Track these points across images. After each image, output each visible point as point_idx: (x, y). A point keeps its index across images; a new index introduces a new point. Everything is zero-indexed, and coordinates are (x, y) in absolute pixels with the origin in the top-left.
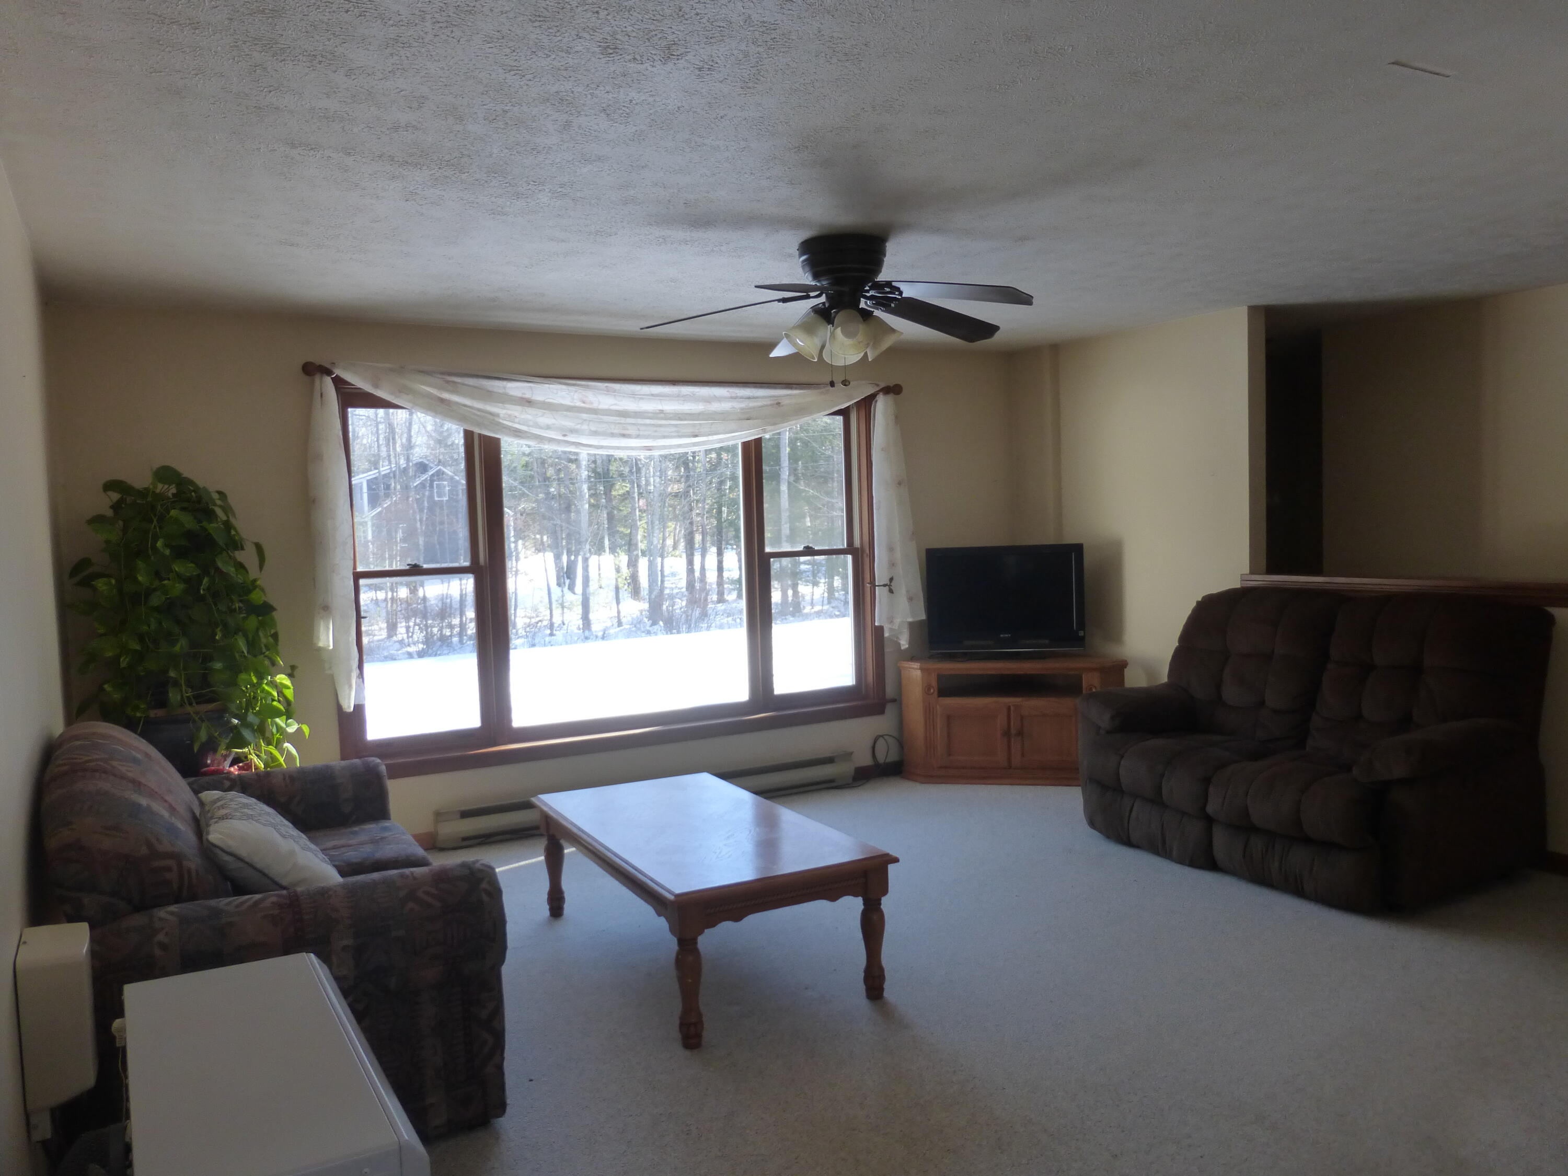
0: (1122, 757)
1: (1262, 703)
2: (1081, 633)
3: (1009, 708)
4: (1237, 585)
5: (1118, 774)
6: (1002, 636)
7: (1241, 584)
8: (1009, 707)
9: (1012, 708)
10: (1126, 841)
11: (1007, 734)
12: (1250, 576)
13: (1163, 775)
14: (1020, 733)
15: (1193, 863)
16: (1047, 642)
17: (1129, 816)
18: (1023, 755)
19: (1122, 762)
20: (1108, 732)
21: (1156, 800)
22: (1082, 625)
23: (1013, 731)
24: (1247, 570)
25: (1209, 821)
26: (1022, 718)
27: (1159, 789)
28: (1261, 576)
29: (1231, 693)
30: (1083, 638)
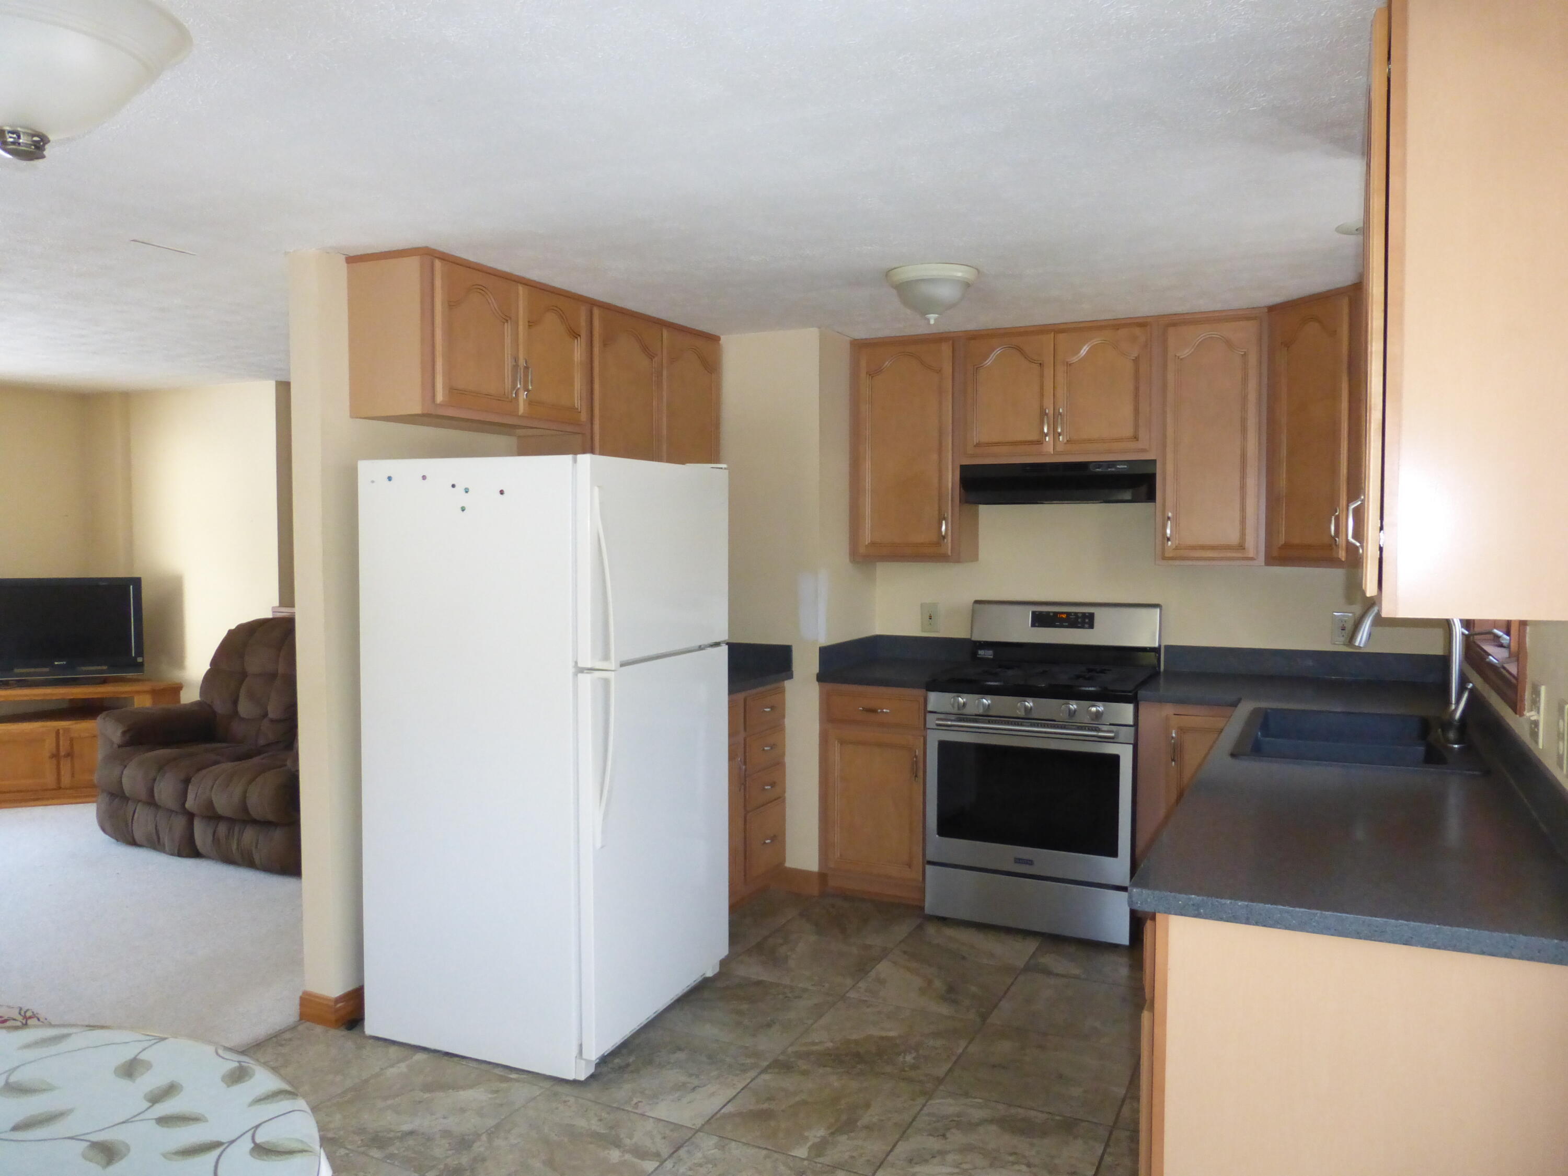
0: (125, 767)
1: (265, 715)
2: (140, 660)
3: (58, 733)
4: (269, 615)
5: (120, 782)
6: (56, 663)
7: (273, 615)
8: (58, 730)
9: (61, 732)
10: (133, 843)
11: (56, 756)
12: (280, 608)
13: (154, 780)
14: (70, 755)
15: (180, 854)
16: (105, 668)
17: (133, 819)
18: (73, 775)
19: (124, 772)
20: (119, 746)
21: (151, 802)
22: (140, 652)
23: (62, 753)
24: (276, 603)
25: (191, 816)
26: (72, 740)
27: (151, 792)
28: (289, 608)
29: (245, 708)
30: (142, 664)
